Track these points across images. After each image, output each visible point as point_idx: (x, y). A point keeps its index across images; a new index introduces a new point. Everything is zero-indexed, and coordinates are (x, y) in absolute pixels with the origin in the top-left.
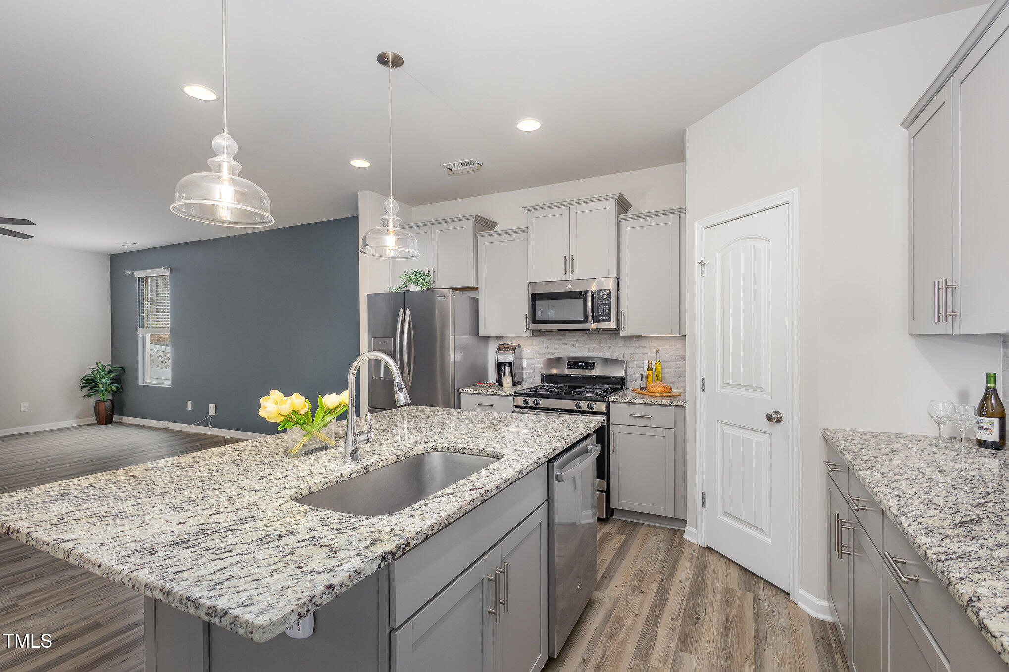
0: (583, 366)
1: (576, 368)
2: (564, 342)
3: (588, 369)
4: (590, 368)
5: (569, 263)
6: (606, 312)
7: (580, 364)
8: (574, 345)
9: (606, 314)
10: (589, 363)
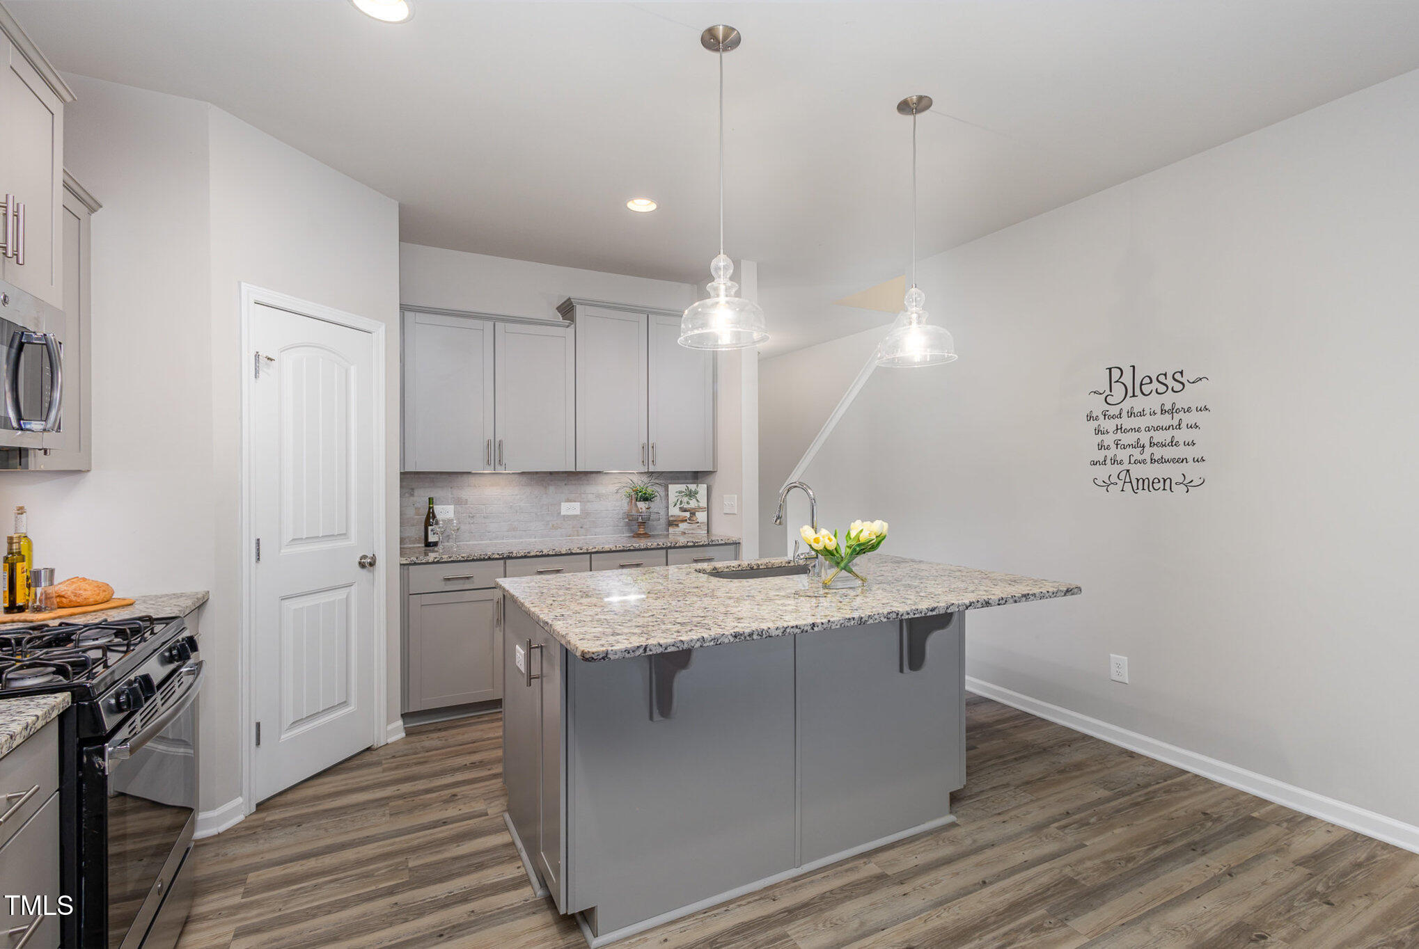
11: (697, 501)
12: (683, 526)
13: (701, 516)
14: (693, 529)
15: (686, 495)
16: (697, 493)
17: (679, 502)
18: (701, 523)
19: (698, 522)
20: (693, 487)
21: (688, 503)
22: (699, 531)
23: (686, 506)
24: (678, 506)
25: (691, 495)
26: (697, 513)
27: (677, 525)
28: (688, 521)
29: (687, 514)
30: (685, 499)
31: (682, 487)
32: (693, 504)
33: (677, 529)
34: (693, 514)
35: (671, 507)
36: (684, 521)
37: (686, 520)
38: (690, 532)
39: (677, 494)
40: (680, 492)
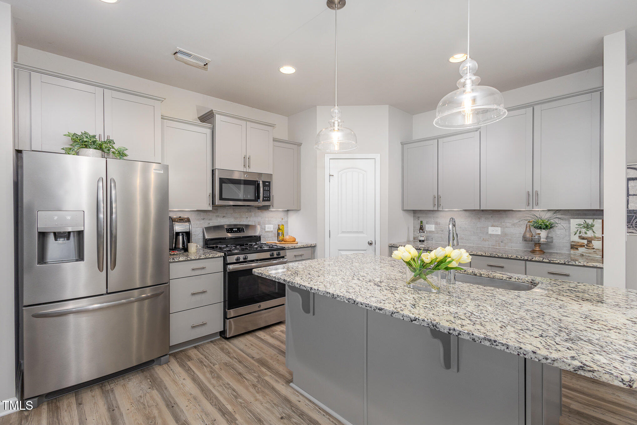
0: (237, 231)
1: (233, 233)
2: (217, 214)
3: (241, 232)
4: (242, 231)
5: (247, 161)
6: (268, 195)
7: (234, 230)
8: (224, 217)
9: (268, 197)
10: (240, 228)
11: (593, 232)
12: (581, 250)
13: (596, 244)
14: (590, 253)
15: (584, 227)
16: (593, 226)
17: (578, 232)
18: (596, 249)
19: (594, 249)
20: (590, 221)
21: (586, 233)
22: (595, 256)
23: (584, 235)
24: (578, 234)
25: (588, 227)
26: (593, 241)
27: (577, 249)
28: (586, 247)
29: (585, 242)
30: (584, 230)
31: (581, 221)
32: (590, 234)
33: (577, 252)
34: (590, 241)
35: (572, 235)
36: (582, 246)
37: (584, 246)
38: (587, 255)
39: (577, 226)
40: (580, 225)
